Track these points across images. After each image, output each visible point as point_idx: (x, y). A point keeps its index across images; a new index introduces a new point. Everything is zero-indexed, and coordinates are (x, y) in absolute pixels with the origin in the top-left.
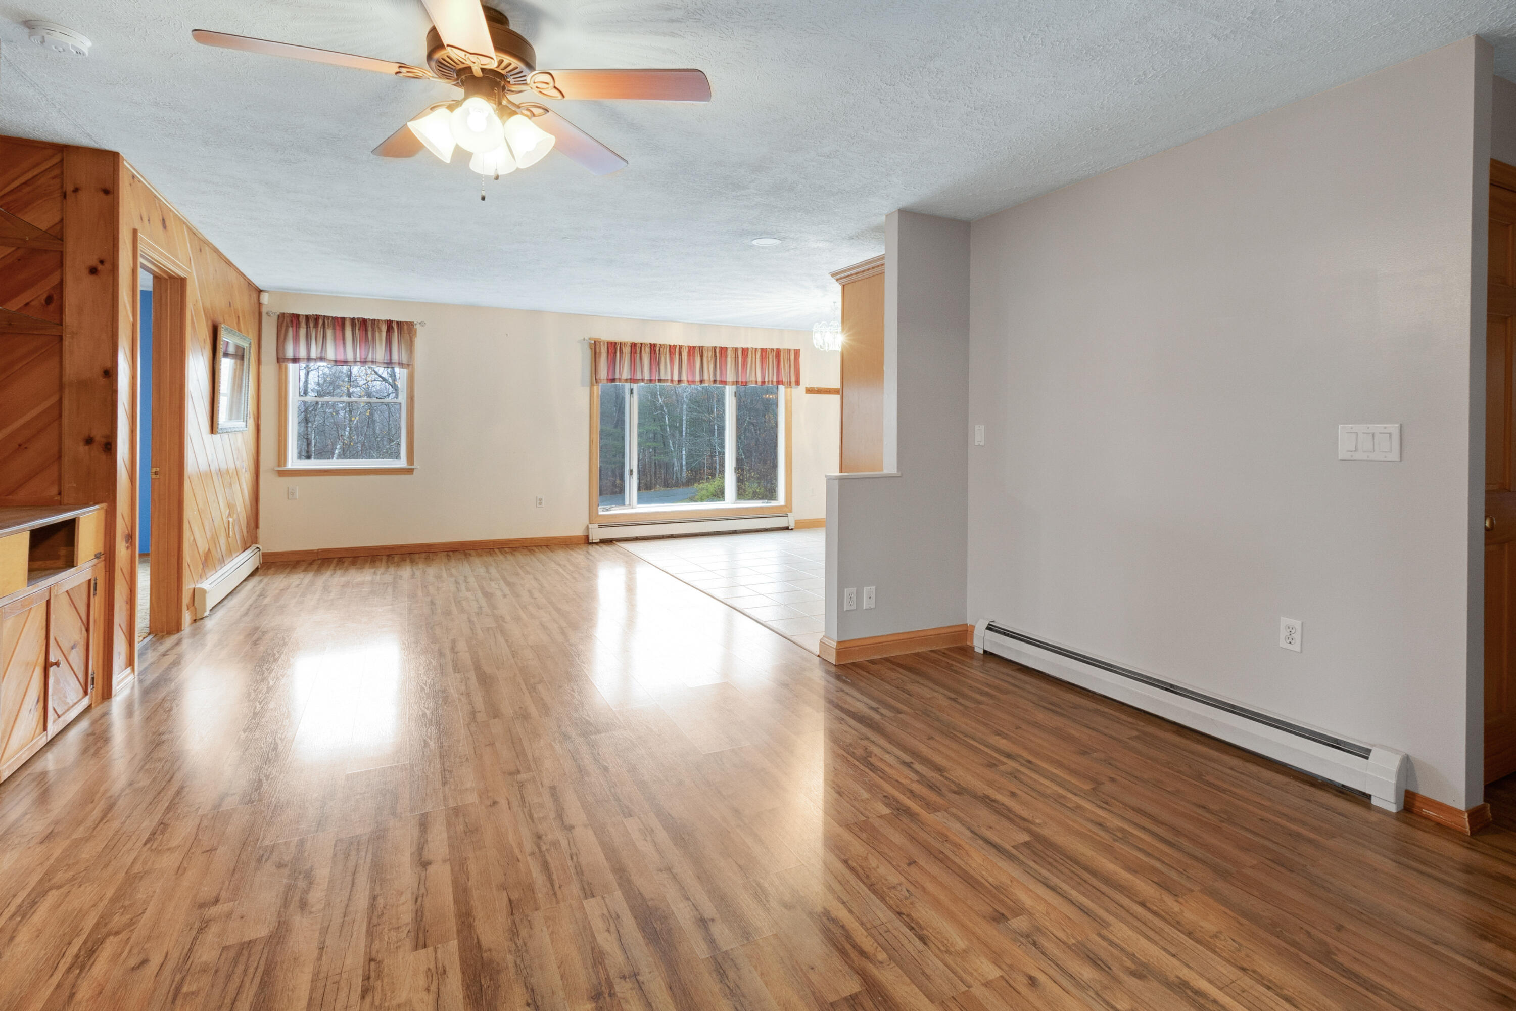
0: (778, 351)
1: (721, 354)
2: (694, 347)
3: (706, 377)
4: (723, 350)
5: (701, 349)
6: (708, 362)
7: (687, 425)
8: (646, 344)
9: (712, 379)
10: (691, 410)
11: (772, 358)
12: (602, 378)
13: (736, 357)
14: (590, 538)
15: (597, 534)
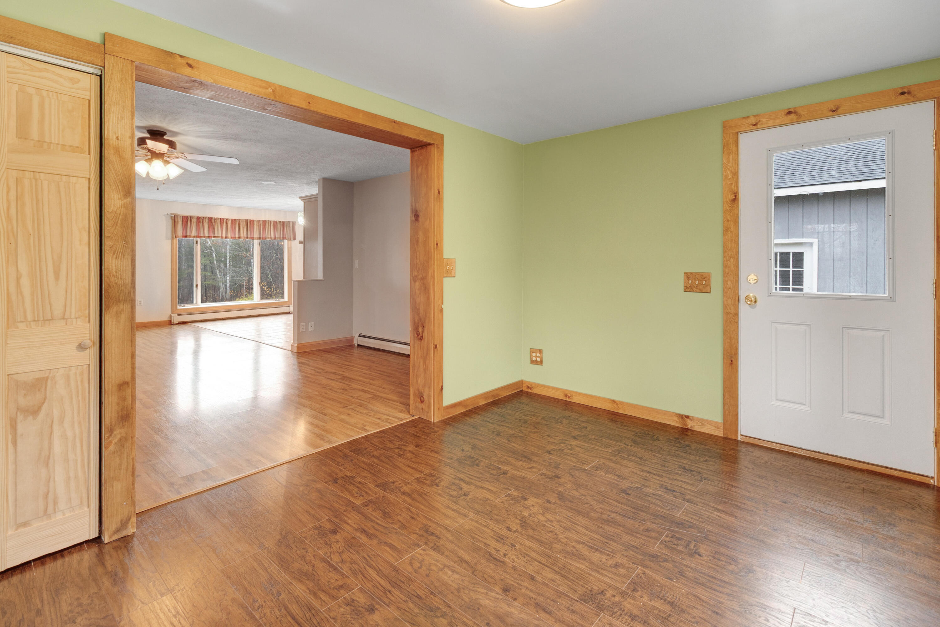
0: (283, 222)
1: (250, 224)
2: (235, 220)
3: (242, 235)
4: (252, 222)
5: (239, 221)
6: (243, 227)
7: (230, 259)
8: (206, 218)
9: (245, 236)
10: (233, 250)
11: (280, 226)
12: (179, 235)
13: (259, 225)
14: (172, 321)
15: (176, 319)
